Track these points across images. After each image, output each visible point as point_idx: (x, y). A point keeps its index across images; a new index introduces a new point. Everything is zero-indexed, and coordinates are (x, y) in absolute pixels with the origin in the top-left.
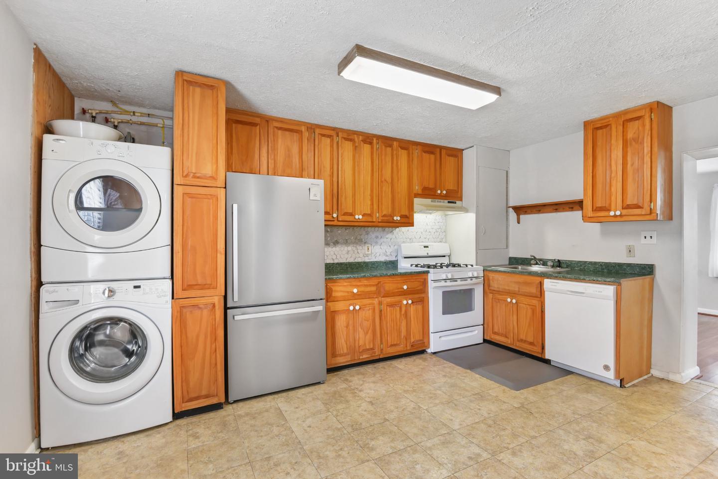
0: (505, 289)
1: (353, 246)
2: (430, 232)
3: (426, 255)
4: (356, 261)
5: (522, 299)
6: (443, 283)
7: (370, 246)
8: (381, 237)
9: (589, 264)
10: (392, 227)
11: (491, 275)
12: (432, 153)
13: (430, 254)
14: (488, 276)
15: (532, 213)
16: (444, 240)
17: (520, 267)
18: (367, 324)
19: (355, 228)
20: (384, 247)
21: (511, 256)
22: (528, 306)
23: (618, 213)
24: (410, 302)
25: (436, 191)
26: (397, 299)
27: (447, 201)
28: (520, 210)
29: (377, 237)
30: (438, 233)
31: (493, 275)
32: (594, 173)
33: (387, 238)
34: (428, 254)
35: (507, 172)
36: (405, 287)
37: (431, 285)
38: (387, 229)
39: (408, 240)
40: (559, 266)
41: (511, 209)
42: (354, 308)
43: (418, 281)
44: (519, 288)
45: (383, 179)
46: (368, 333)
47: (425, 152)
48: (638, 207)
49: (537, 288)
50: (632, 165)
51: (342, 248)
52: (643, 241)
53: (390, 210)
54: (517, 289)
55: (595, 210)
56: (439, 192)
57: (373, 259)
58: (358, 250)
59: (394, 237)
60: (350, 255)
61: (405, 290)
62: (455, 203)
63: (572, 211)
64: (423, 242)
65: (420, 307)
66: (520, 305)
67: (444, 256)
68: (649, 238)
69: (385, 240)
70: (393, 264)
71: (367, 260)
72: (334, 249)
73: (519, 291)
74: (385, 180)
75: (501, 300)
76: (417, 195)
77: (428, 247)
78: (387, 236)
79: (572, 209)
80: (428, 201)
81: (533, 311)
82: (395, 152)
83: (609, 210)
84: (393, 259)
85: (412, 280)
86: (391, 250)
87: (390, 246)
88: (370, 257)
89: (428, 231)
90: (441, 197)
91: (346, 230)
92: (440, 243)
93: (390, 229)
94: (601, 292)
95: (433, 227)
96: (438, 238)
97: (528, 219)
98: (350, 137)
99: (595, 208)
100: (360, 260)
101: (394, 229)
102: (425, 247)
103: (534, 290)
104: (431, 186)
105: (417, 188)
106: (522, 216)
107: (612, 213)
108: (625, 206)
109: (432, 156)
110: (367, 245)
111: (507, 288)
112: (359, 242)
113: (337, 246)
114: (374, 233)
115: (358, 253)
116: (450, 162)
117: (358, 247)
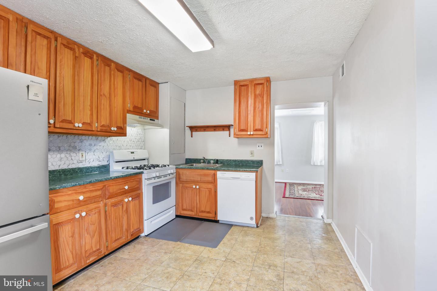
0: (191, 180)
1: (67, 153)
2: (134, 141)
3: (133, 159)
4: (70, 167)
5: (204, 185)
6: (153, 181)
7: (84, 153)
8: (95, 145)
9: (232, 161)
10: (105, 136)
11: (181, 171)
12: (140, 80)
13: (135, 159)
14: (179, 172)
15: (200, 131)
16: (143, 147)
17: (195, 165)
18: (92, 228)
19: (69, 136)
20: (97, 154)
21: (187, 157)
22: (206, 189)
23: (252, 133)
24: (130, 199)
25: (142, 110)
26: (119, 198)
27: (149, 119)
28: (193, 129)
29: (90, 145)
30: (139, 142)
31: (182, 171)
32: (239, 111)
33: (100, 146)
34: (134, 158)
35: (185, 104)
36: (126, 187)
37: (145, 183)
38: (100, 138)
39: (118, 148)
40: (217, 163)
41: (187, 128)
42: (81, 215)
43: (135, 181)
44: (201, 178)
45: (102, 94)
46: (94, 235)
47: (135, 78)
48: (261, 130)
49: (212, 177)
50: (258, 108)
51: (54, 156)
52: (258, 148)
53: (108, 122)
54: (199, 179)
55: (240, 131)
56: (145, 111)
57: (87, 165)
58: (72, 156)
59: (105, 144)
60: (63, 162)
61: (126, 190)
62: (154, 120)
63: (223, 131)
64: (128, 149)
65: (137, 202)
66: (201, 189)
67: (145, 160)
68: (260, 146)
69: (98, 147)
70: (105, 169)
71: (81, 165)
74: (104, 95)
75: (188, 187)
76: (129, 112)
77: (133, 153)
78: (100, 144)
79: (223, 130)
80: (137, 117)
81: (210, 192)
82: (112, 72)
83: (247, 131)
84: (105, 163)
85: (131, 181)
86: (103, 156)
87: (102, 153)
88: (84, 163)
89: (132, 141)
90: (146, 115)
91: (58, 137)
92: (141, 150)
93: (103, 138)
94: (249, 177)
95: (136, 138)
96: (139, 146)
97: (198, 135)
98: (70, 46)
99: (240, 130)
100: (74, 166)
101: (106, 138)
102: (131, 153)
103: (210, 179)
104: (140, 106)
105: (129, 106)
106: (194, 133)
107: (249, 133)
108: (255, 129)
109: (140, 83)
110: (81, 152)
112: (74, 149)
114: (88, 141)
115: (72, 159)
116: (152, 89)
117: (72, 154)
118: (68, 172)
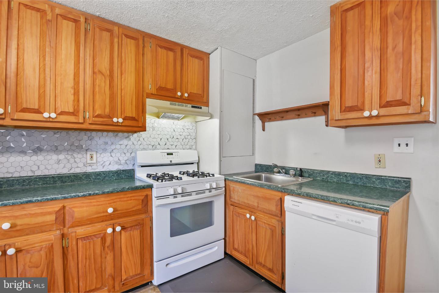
0: (244, 203)
1: (68, 154)
2: (177, 139)
3: (169, 162)
4: (71, 172)
5: (261, 215)
6: (171, 200)
7: (94, 153)
8: (112, 144)
9: (332, 174)
10: (128, 132)
11: (232, 185)
12: (171, 50)
13: (173, 162)
14: (230, 186)
15: (275, 120)
16: (194, 147)
17: (263, 175)
19: (70, 132)
20: (117, 155)
21: (257, 162)
22: (267, 225)
23: (375, 113)
24: (118, 229)
25: (176, 93)
26: (98, 226)
27: (190, 106)
28: (265, 117)
29: (106, 143)
30: (187, 140)
31: (234, 186)
32: (343, 66)
33: (121, 145)
34: (171, 161)
35: (254, 80)
36: (110, 210)
37: (155, 202)
38: (120, 134)
39: (150, 147)
40: (301, 176)
41: (257, 118)
43: (134, 200)
44: (258, 203)
45: (96, 70)
47: (161, 47)
48: (401, 103)
49: (277, 205)
50: (394, 49)
51: (49, 157)
52: (396, 149)
53: (107, 110)
54: (256, 204)
55: (344, 111)
56: (179, 94)
57: (99, 169)
58: (75, 158)
59: (130, 143)
60: (62, 165)
61: (110, 214)
62: (201, 108)
63: (315, 116)
64: (168, 149)
65: (136, 233)
66: (258, 222)
67: (193, 163)
68: (403, 146)
69: (118, 146)
71: (89, 170)
72: (34, 158)
73: (258, 207)
74: (100, 72)
75: (241, 214)
76: (151, 96)
77: (172, 154)
78: (121, 142)
79: (315, 114)
80: (166, 104)
81: (273, 232)
82: (116, 40)
83: (363, 110)
84: (130, 167)
85: (125, 199)
86: (126, 158)
87: (125, 154)
88: (94, 167)
89: (175, 137)
90: (182, 100)
91: (55, 133)
92: (189, 151)
93: (126, 134)
94: (359, 223)
95: (181, 134)
96: (187, 144)
97: (272, 126)
99: (343, 108)
100: (78, 171)
101: (130, 134)
102: (168, 154)
103: (273, 207)
104: (170, 86)
105: (150, 87)
106: (267, 124)
107: (366, 114)
108: (384, 103)
109: (171, 54)
110: (89, 153)
111: (246, 201)
113: (39, 154)
114: (99, 140)
115: (75, 162)
116: (194, 65)
117: (75, 155)
118: (67, 178)
